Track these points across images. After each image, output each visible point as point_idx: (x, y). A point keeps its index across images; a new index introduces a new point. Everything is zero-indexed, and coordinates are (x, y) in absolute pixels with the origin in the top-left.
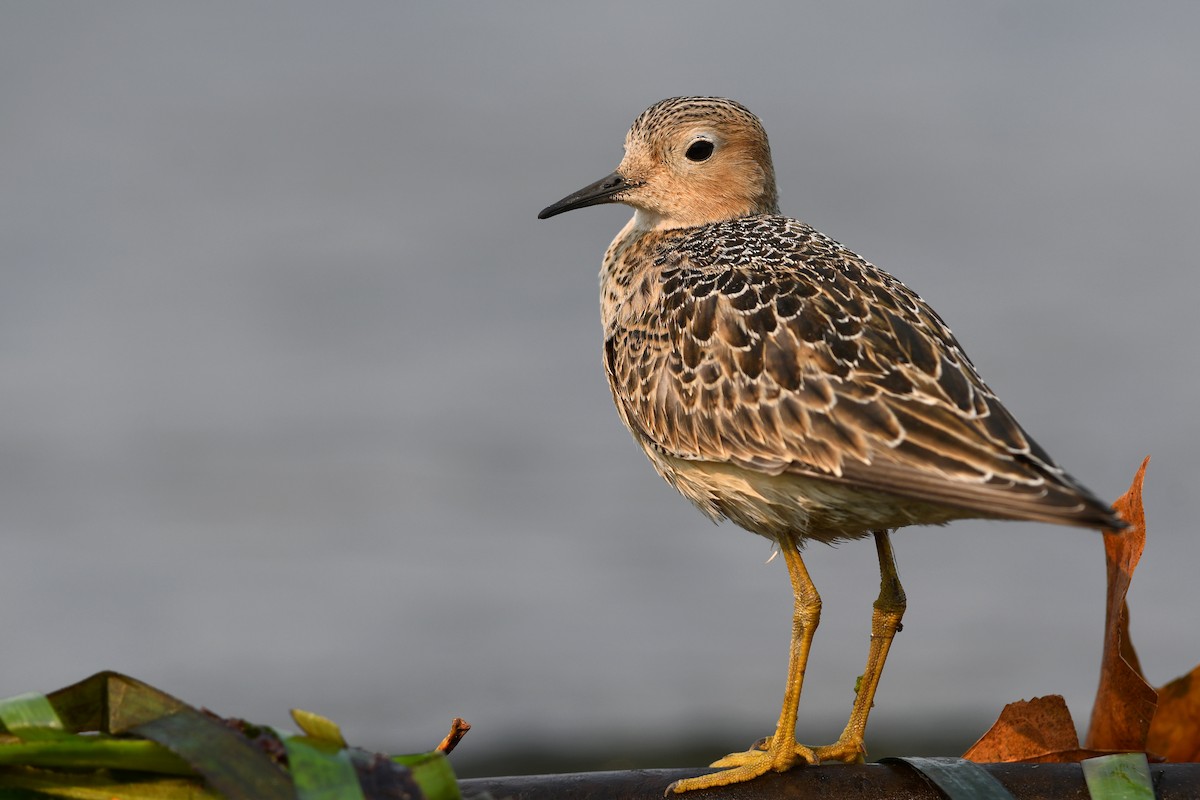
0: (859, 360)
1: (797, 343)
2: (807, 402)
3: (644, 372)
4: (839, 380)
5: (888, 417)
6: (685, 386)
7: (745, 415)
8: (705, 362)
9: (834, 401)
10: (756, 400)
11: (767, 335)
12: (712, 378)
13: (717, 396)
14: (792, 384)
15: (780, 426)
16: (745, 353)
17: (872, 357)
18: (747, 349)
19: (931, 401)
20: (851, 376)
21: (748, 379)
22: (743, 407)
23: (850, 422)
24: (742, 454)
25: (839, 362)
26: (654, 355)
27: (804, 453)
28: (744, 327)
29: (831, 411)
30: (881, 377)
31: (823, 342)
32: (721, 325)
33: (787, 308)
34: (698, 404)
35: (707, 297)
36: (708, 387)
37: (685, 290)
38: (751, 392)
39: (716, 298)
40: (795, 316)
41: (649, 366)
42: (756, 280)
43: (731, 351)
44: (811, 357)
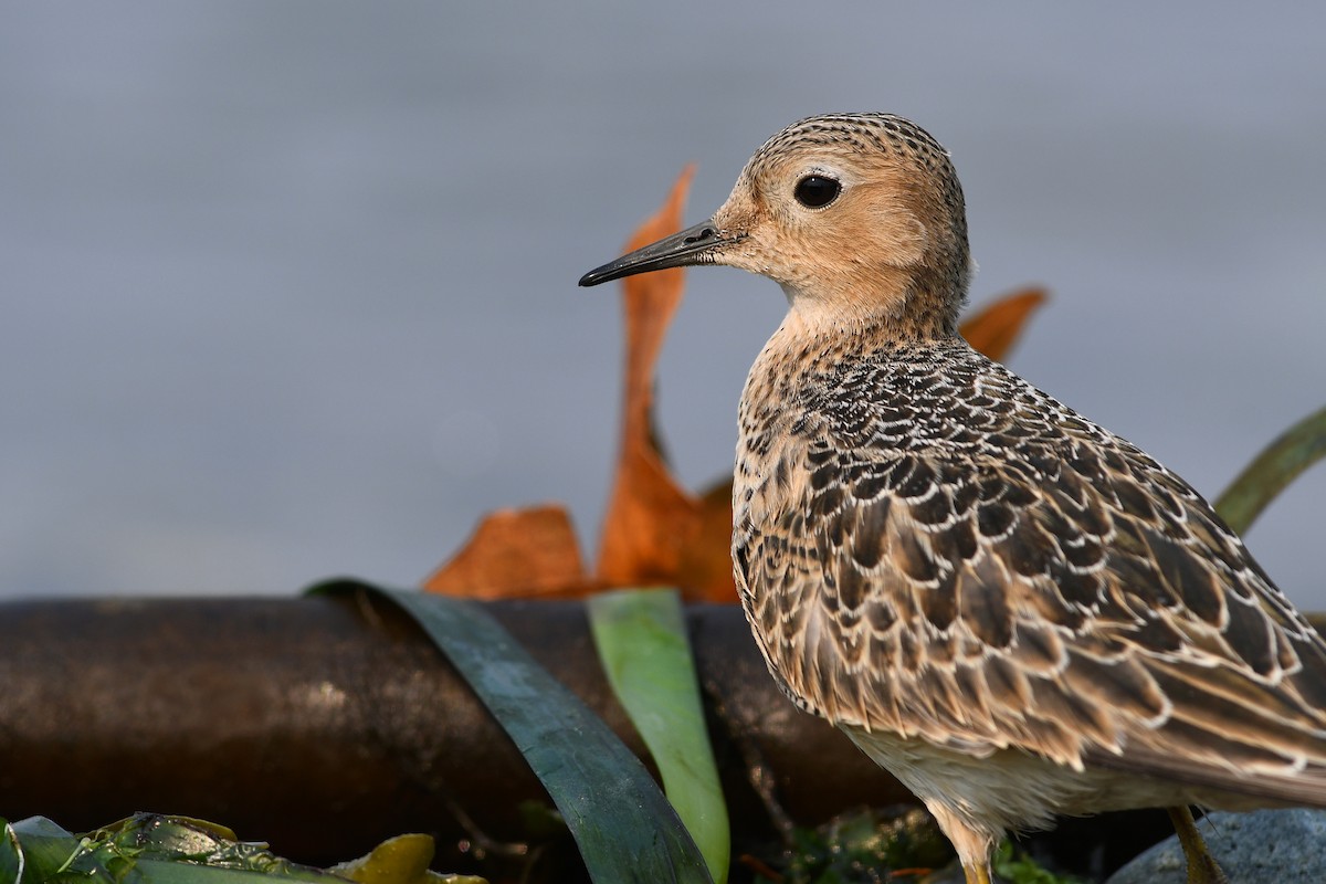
0: (1101, 605)
1: (1007, 576)
2: (1026, 661)
3: (786, 604)
4: (1069, 632)
5: (1145, 683)
6: (845, 632)
7: (933, 678)
8: (872, 597)
9: (1064, 660)
10: (950, 658)
11: (962, 564)
12: (884, 623)
13: (893, 649)
14: (1001, 639)
15: (986, 697)
16: (930, 591)
17: (1119, 598)
18: (934, 584)
19: (1210, 661)
20: (1089, 626)
21: (935, 631)
22: (931, 667)
23: (1090, 691)
24: (932, 731)
25: (1070, 607)
26: (800, 580)
27: (1024, 735)
28: (929, 551)
29: (1061, 676)
30: (1133, 628)
31: (1047, 577)
32: (894, 544)
33: (994, 521)
34: (865, 659)
35: (875, 500)
36: (879, 636)
37: (844, 486)
38: (943, 648)
39: (887, 501)
40: (1004, 536)
41: (794, 595)
42: (949, 478)
43: (909, 586)
44: (1028, 598)
